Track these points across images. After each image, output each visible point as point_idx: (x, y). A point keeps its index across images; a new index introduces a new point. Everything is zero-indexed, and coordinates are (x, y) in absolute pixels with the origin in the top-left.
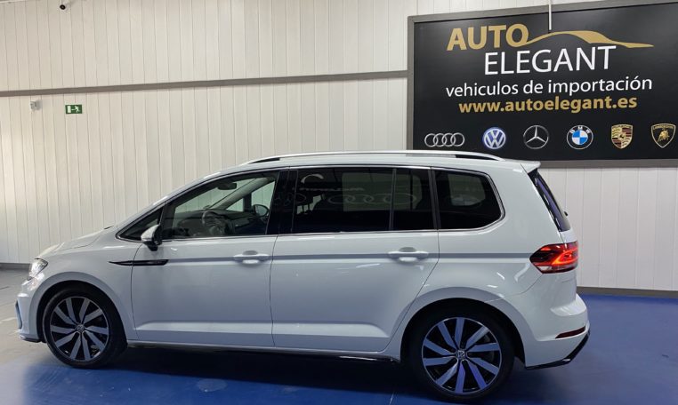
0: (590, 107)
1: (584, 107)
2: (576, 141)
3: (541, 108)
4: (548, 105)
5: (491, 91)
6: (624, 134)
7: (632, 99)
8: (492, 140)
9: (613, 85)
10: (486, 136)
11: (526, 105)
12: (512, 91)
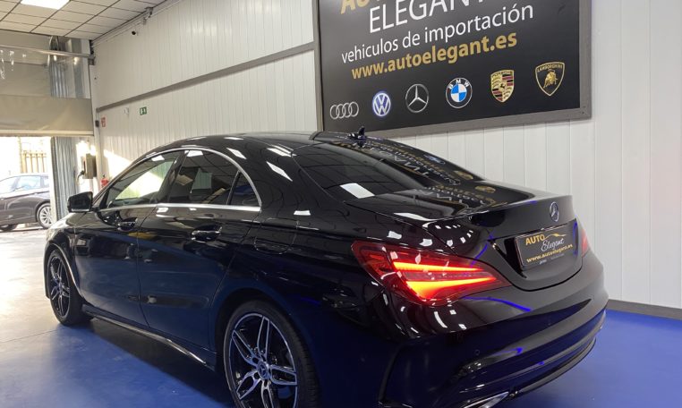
0: (466, 54)
1: (461, 55)
2: (456, 98)
3: (420, 62)
4: (426, 58)
5: (376, 52)
6: (505, 83)
7: (510, 37)
8: (379, 106)
9: (489, 21)
10: (375, 102)
11: (406, 61)
12: (394, 47)
